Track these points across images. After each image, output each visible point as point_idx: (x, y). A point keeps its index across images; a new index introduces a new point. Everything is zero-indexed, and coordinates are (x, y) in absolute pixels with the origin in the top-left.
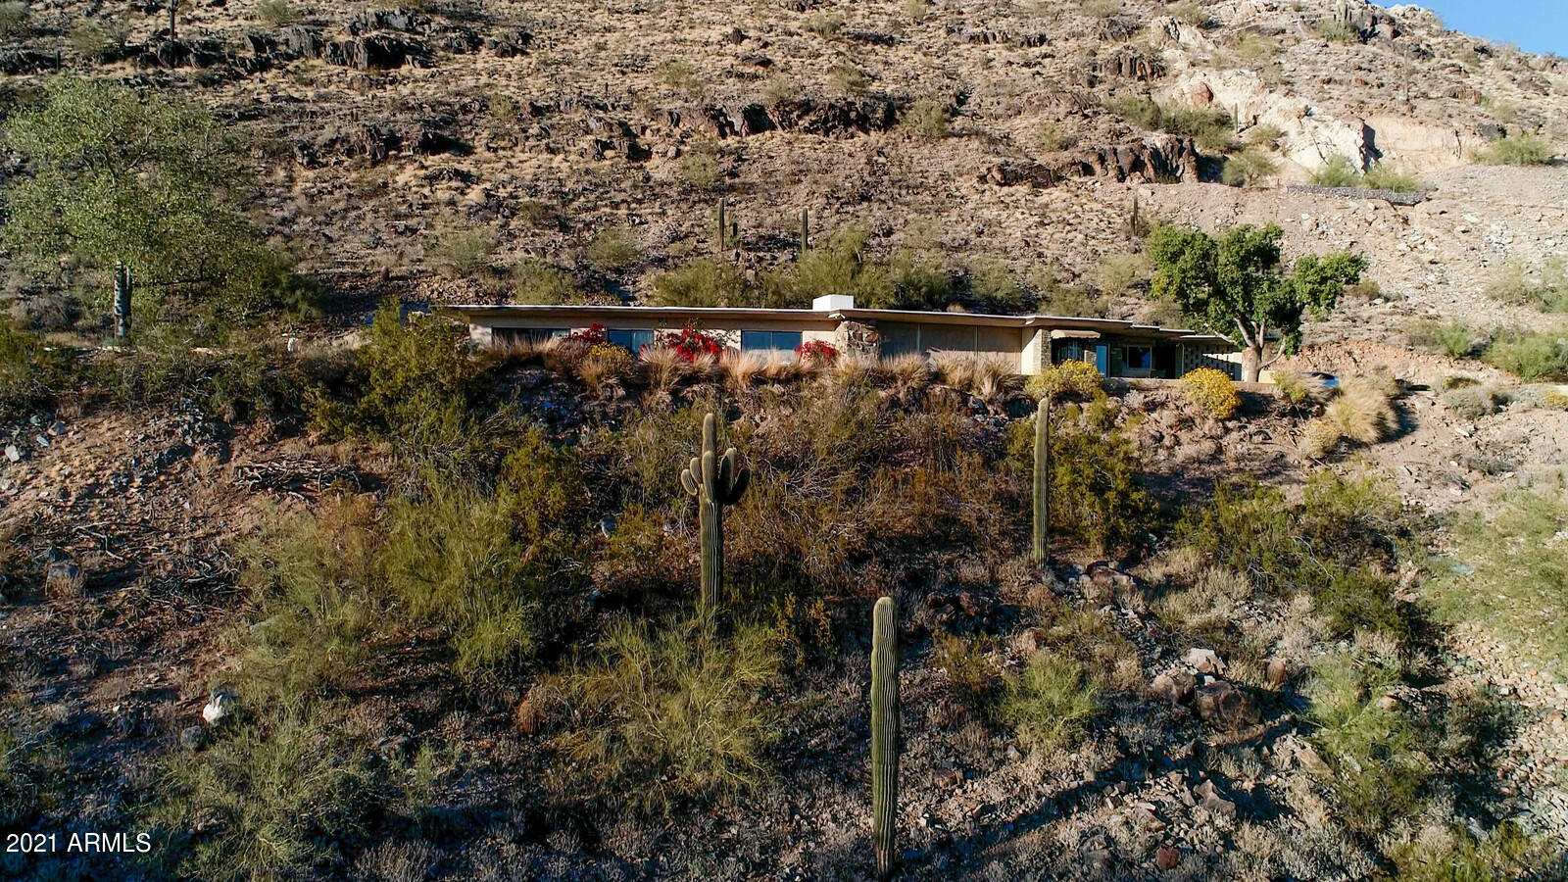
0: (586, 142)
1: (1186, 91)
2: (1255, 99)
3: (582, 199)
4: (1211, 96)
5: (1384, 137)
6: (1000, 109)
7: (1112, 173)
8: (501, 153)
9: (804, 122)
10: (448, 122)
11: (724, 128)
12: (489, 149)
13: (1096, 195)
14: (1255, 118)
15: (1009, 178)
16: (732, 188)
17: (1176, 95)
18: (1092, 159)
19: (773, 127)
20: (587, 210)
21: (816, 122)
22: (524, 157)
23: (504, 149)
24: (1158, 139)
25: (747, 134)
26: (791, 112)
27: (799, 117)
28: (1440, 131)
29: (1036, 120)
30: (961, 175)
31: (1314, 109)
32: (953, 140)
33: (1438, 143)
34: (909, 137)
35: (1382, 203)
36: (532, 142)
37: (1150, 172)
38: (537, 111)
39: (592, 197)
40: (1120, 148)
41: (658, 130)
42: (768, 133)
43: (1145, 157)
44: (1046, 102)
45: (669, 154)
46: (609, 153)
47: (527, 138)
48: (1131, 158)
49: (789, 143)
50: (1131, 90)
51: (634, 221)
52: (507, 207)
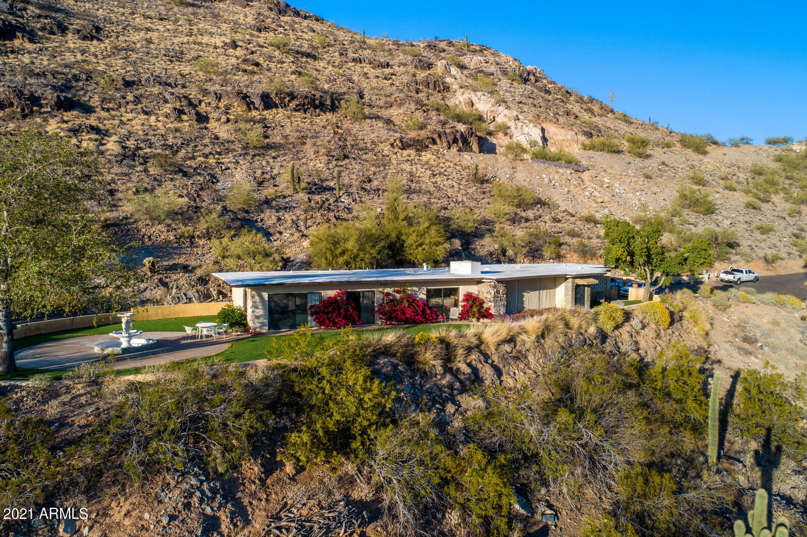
0: (167, 108)
1: (462, 101)
2: (495, 109)
3: (184, 151)
4: (473, 105)
5: (548, 133)
6: (381, 103)
7: (445, 144)
8: (113, 113)
9: (293, 105)
10: (67, 87)
11: (250, 105)
12: (103, 109)
13: (447, 157)
14: (494, 117)
15: (405, 146)
16: (268, 147)
17: (457, 103)
18: (435, 136)
19: (276, 107)
20: (190, 159)
21: (299, 105)
22: (130, 116)
23: (113, 109)
24: (462, 128)
25: (263, 110)
26: (285, 98)
27: (289, 101)
28: (571, 132)
29: (401, 111)
30: (382, 143)
31: (520, 117)
32: (369, 121)
33: (569, 137)
34: (346, 117)
36: (131, 106)
37: (460, 144)
38: (128, 84)
39: (190, 149)
40: (448, 131)
41: (209, 103)
42: (274, 110)
43: (458, 136)
44: (403, 101)
45: (222, 120)
46: (185, 117)
47: (127, 103)
48: (452, 137)
49: (289, 118)
50: (436, 98)
51: (221, 167)
52: (139, 156)
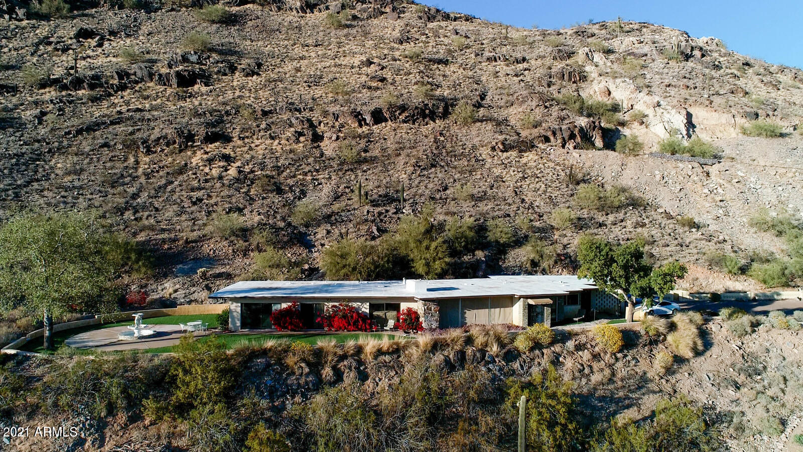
0: (290, 132)
1: (597, 90)
2: (632, 96)
3: (288, 171)
4: (610, 93)
5: (697, 118)
6: (502, 103)
7: (559, 141)
8: (246, 140)
9: (402, 117)
10: (220, 121)
11: (361, 122)
12: (240, 138)
13: (552, 157)
14: (632, 106)
15: (506, 148)
16: (365, 161)
17: (592, 93)
18: (549, 134)
19: (386, 120)
20: (291, 177)
21: (408, 116)
22: (257, 142)
23: (247, 137)
24: (583, 121)
25: (373, 125)
26: (396, 111)
27: (400, 114)
28: (725, 115)
29: (520, 110)
30: (483, 147)
31: (662, 103)
32: (478, 124)
33: (724, 121)
34: (456, 123)
35: (696, 165)
36: (262, 133)
37: (579, 139)
38: (265, 113)
39: (293, 169)
40: (564, 127)
41: (327, 123)
42: (383, 124)
43: (576, 132)
44: (526, 99)
45: (333, 139)
46: (302, 139)
47: (260, 131)
48: (569, 133)
49: (395, 130)
50: (569, 90)
51: (315, 183)
52: (249, 179)
